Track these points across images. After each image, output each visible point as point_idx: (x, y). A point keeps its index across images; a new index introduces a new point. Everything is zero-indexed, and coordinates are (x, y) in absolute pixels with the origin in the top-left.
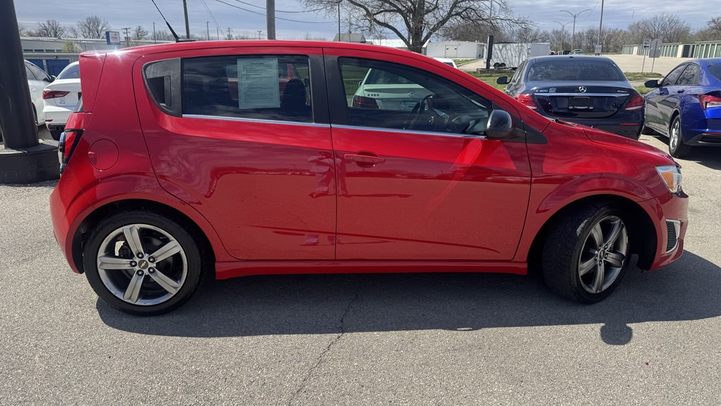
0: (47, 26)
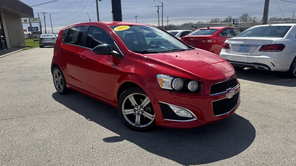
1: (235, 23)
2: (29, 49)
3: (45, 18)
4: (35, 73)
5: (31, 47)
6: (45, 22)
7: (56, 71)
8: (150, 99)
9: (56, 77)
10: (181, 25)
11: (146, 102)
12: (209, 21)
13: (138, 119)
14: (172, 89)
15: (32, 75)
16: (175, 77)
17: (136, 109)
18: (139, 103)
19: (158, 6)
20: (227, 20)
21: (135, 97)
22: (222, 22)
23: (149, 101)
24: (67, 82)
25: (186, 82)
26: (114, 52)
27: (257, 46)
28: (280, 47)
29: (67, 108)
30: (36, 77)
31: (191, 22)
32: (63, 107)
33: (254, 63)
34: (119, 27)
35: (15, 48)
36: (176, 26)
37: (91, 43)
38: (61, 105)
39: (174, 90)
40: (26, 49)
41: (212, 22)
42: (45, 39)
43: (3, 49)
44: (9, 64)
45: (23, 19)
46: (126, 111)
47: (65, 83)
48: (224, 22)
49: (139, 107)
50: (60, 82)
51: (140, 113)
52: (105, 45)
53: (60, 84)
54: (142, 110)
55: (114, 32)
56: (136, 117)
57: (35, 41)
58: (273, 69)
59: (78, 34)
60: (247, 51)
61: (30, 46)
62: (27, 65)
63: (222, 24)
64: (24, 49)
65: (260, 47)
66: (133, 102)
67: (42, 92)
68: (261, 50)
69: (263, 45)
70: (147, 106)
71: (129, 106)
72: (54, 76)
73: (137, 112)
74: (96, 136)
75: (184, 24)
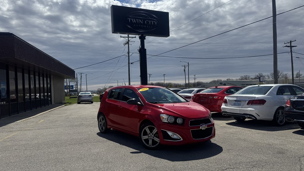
0: (258, 75)
1: (261, 80)
2: (69, 105)
3: (81, 78)
4: (81, 122)
5: (71, 103)
6: (81, 81)
7: (101, 117)
8: (157, 129)
9: (101, 121)
10: (210, 82)
11: (155, 131)
12: (238, 78)
13: (150, 142)
14: (168, 122)
15: (79, 123)
16: (170, 116)
17: (150, 135)
18: (151, 131)
19: (185, 66)
20: (258, 76)
21: (149, 128)
22: (252, 79)
23: (157, 131)
24: (108, 124)
25: (176, 118)
26: (139, 103)
27: (246, 101)
28: (261, 102)
29: (107, 140)
30: (83, 124)
31: (219, 79)
32: (105, 139)
33: (244, 114)
34: (142, 89)
35: (57, 104)
36: (205, 83)
37: (125, 99)
38: (104, 138)
39: (169, 123)
40: (67, 105)
41: (242, 79)
42: (83, 97)
43: (48, 105)
44: (59, 116)
45: (65, 80)
46: (144, 137)
47: (107, 124)
48: (255, 79)
49: (151, 134)
50: (103, 125)
51: (152, 138)
52: (134, 99)
53: (103, 126)
54: (153, 136)
55: (139, 92)
56: (149, 141)
57: (71, 99)
58: (258, 118)
59: (118, 93)
60: (239, 105)
61: (69, 102)
62: (73, 117)
63: (252, 81)
64: (66, 104)
65: (247, 102)
66: (148, 131)
67: (89, 132)
68: (248, 104)
69: (249, 101)
70: (156, 133)
71: (145, 134)
72: (99, 120)
73: (150, 137)
74: (126, 151)
75: (213, 81)
